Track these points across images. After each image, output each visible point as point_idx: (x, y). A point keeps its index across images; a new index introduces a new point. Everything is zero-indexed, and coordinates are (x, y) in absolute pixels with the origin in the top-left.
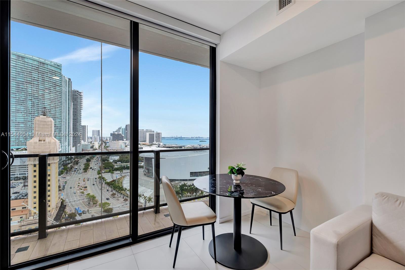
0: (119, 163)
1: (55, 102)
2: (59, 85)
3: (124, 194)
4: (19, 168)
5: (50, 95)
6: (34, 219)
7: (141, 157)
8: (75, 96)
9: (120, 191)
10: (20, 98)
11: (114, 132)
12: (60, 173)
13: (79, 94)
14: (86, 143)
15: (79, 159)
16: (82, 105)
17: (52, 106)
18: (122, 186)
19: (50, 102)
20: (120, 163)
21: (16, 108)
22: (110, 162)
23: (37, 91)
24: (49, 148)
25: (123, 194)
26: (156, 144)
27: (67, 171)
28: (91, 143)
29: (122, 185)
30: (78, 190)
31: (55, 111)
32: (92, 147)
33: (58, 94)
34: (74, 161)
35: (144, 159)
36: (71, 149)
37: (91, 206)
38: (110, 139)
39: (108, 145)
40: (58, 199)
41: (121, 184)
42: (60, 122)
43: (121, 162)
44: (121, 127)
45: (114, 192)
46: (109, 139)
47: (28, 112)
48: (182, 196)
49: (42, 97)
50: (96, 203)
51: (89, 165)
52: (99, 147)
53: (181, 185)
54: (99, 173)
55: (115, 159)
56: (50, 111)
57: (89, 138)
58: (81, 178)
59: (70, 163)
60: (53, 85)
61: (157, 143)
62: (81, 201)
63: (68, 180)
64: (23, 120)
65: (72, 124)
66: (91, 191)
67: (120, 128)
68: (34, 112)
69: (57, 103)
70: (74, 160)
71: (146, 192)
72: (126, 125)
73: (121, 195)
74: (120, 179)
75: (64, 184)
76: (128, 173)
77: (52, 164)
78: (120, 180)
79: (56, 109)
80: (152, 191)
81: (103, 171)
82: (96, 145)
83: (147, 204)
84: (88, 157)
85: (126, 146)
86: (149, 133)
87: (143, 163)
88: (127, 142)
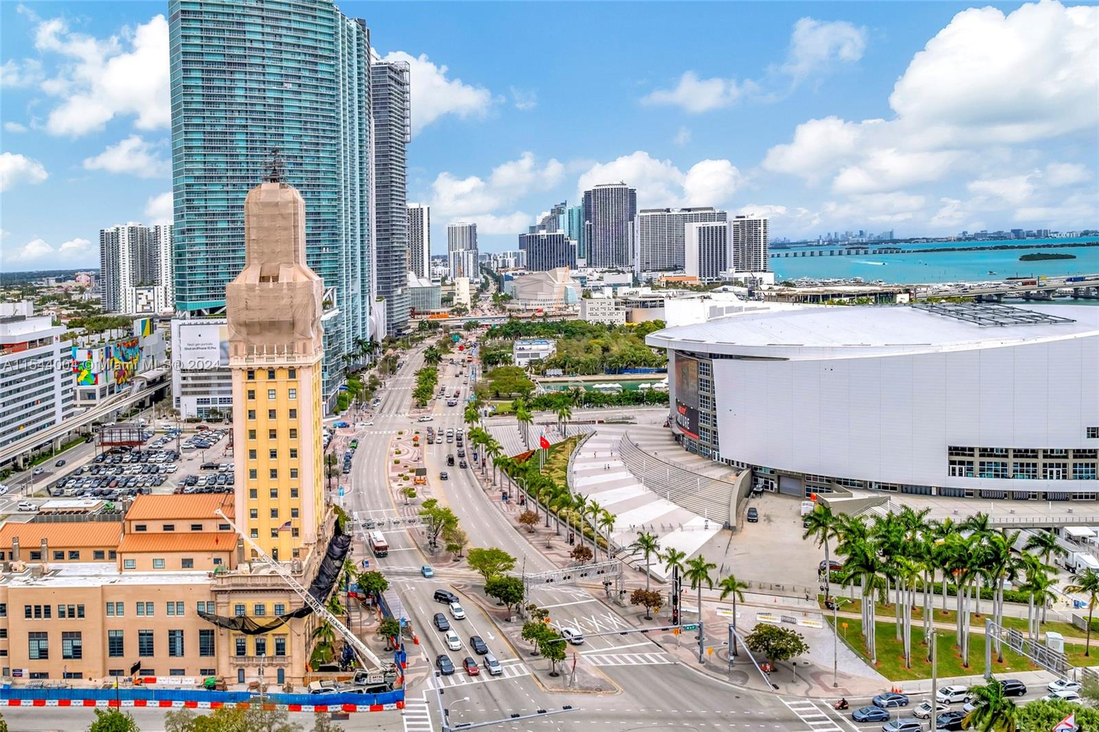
0: (554, 374)
1: (315, 126)
2: (326, 53)
3: (575, 522)
4: (219, 378)
5: (300, 100)
6: (252, 574)
7: (660, 350)
8: (383, 91)
9: (555, 508)
10: (214, 125)
11: (532, 229)
12: (337, 406)
13: (396, 81)
14: (425, 283)
15: (399, 350)
17: (306, 140)
18: (566, 485)
19: (298, 125)
20: (558, 376)
21: (205, 162)
22: (517, 367)
23: (259, 90)
24: (292, 307)
25: (568, 519)
26: (736, 283)
27: (357, 397)
28: (444, 284)
29: (565, 478)
30: (395, 481)
31: (316, 161)
32: (447, 300)
33: (324, 91)
34: (383, 357)
35: (671, 356)
36: (371, 308)
37: (441, 555)
38: (517, 264)
39: (508, 287)
40: (324, 508)
41: (561, 473)
42: (334, 203)
43: (563, 367)
44: (565, 204)
45: (532, 507)
46: (512, 265)
47: (238, 174)
49: (275, 113)
50: (456, 548)
51: (435, 378)
52: (475, 298)
54: (471, 417)
55: (538, 355)
56: (299, 161)
57: (435, 260)
58: (406, 432)
59: (371, 366)
60: (308, 58)
61: (742, 276)
62: (404, 529)
63: (363, 435)
64: (224, 203)
65: (374, 205)
67: (559, 211)
68: (254, 170)
69: (320, 127)
70: (383, 352)
71: (680, 526)
73: (561, 527)
74: (559, 452)
75: (349, 451)
76: (594, 422)
77: (302, 370)
78: (560, 456)
79: (318, 151)
80: (715, 527)
81: (485, 409)
82: (462, 290)
83: (687, 590)
84: (430, 342)
85: (586, 295)
86: (700, 224)
87: (666, 381)
88: (593, 274)
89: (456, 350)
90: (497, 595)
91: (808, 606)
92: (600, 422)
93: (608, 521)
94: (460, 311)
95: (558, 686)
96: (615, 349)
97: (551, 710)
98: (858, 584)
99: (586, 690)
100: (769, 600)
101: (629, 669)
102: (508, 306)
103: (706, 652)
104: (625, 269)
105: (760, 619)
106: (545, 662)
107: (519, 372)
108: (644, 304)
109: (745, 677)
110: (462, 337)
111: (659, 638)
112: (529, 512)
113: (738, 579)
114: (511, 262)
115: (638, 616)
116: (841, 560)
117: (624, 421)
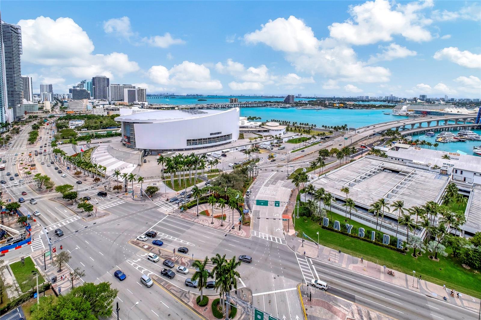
0: (84, 131)
3: (94, 172)
7: (118, 122)
9: (87, 169)
11: (74, 87)
13: (14, 32)
14: (31, 103)
15: (20, 126)
16: (20, 47)
18: (90, 162)
20: (86, 131)
25: (92, 171)
26: (138, 104)
28: (39, 103)
30: (21, 170)
32: (41, 109)
34: (12, 129)
35: (122, 123)
36: (5, 111)
37: (44, 191)
38: (69, 97)
39: (65, 105)
43: (87, 128)
44: (86, 80)
45: (79, 170)
46: (67, 97)
48: (177, 170)
50: (50, 187)
51: (37, 134)
52: (53, 108)
53: (175, 156)
54: (53, 145)
55: (78, 125)
57: (35, 95)
58: (25, 153)
61: (140, 103)
62: (27, 185)
65: (5, 74)
66: (41, 170)
67: (83, 82)
70: (12, 127)
71: (126, 167)
73: (89, 174)
74: (88, 152)
76: (99, 143)
78: (87, 154)
80: (136, 166)
81: (59, 142)
82: (47, 105)
83: (129, 183)
84: (35, 122)
85: (94, 107)
86: (128, 89)
87: (121, 130)
88: (96, 101)
89: (46, 125)
90: (67, 198)
91: (158, 180)
92: (101, 143)
93: (105, 169)
94: (47, 112)
95: (91, 219)
96: (104, 122)
97: (89, 226)
98: (170, 172)
99: (100, 217)
100: (150, 180)
101: (113, 207)
102: (66, 110)
103: (135, 197)
104: (106, 100)
105: (148, 186)
106: (86, 213)
107: (72, 130)
108: (113, 110)
109: (145, 200)
110: (48, 120)
111: (121, 197)
112: (78, 172)
113: (142, 177)
115: (115, 193)
116: (166, 168)
117: (108, 142)
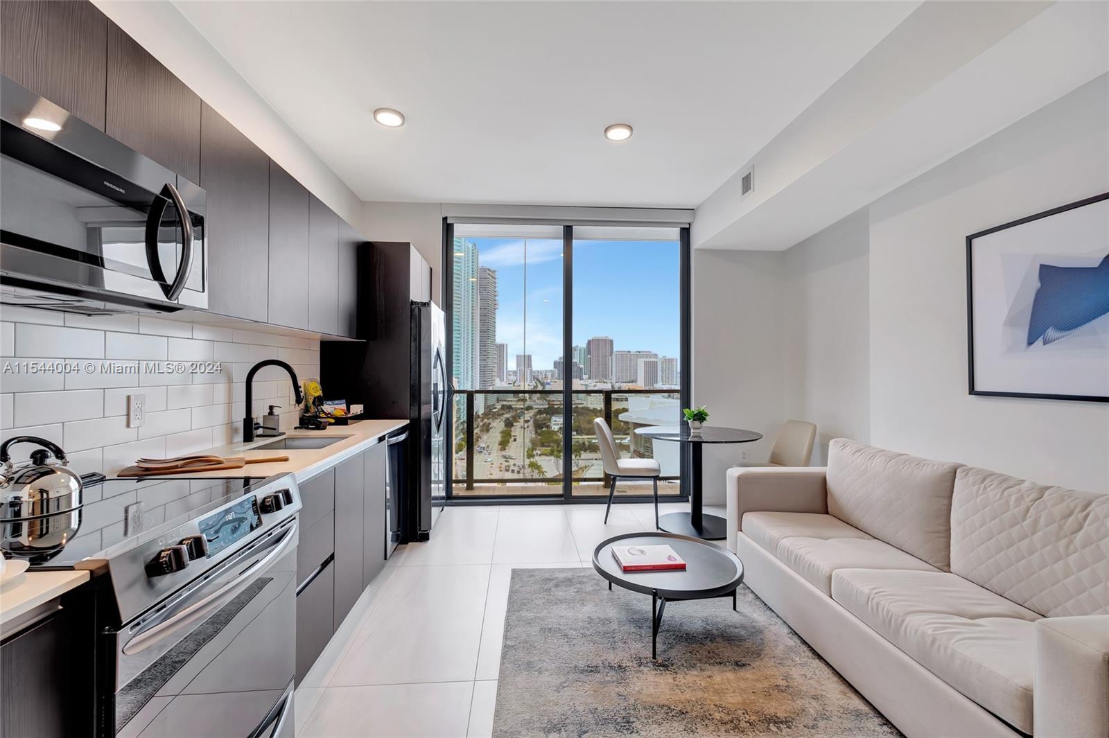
7: (625, 423)
8: (485, 281)
13: (492, 276)
15: (490, 420)
16: (497, 298)
22: (553, 431)
28: (514, 386)
34: (481, 424)
35: (631, 427)
38: (552, 376)
39: (548, 388)
46: (550, 377)
51: (511, 435)
54: (530, 456)
57: (510, 373)
58: (495, 463)
65: (479, 342)
70: (482, 421)
72: (589, 342)
74: (575, 475)
76: (592, 459)
81: (537, 451)
84: (507, 416)
85: (588, 394)
86: (645, 360)
88: (591, 383)
89: (521, 421)
92: (596, 459)
102: (548, 398)
104: (608, 381)
108: (617, 400)
110: (524, 414)
114: (549, 375)
